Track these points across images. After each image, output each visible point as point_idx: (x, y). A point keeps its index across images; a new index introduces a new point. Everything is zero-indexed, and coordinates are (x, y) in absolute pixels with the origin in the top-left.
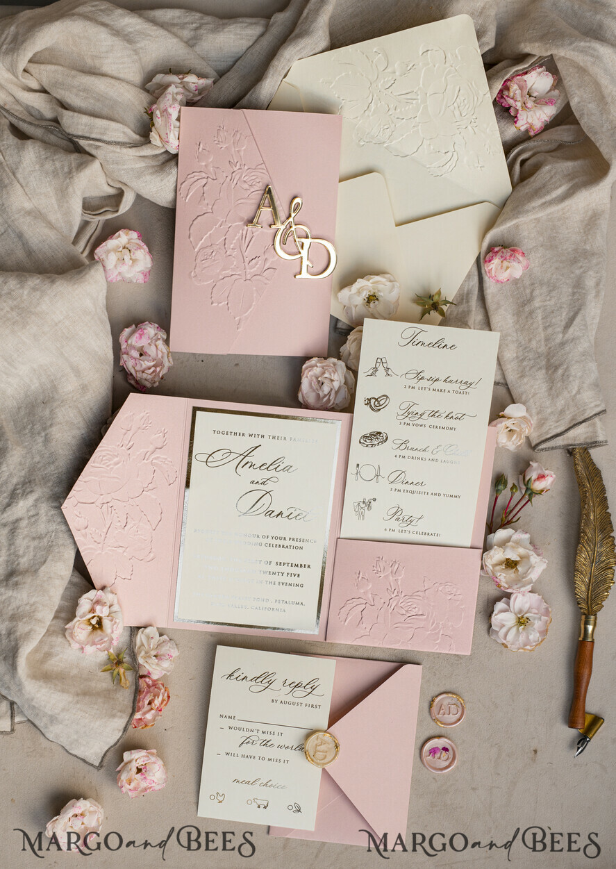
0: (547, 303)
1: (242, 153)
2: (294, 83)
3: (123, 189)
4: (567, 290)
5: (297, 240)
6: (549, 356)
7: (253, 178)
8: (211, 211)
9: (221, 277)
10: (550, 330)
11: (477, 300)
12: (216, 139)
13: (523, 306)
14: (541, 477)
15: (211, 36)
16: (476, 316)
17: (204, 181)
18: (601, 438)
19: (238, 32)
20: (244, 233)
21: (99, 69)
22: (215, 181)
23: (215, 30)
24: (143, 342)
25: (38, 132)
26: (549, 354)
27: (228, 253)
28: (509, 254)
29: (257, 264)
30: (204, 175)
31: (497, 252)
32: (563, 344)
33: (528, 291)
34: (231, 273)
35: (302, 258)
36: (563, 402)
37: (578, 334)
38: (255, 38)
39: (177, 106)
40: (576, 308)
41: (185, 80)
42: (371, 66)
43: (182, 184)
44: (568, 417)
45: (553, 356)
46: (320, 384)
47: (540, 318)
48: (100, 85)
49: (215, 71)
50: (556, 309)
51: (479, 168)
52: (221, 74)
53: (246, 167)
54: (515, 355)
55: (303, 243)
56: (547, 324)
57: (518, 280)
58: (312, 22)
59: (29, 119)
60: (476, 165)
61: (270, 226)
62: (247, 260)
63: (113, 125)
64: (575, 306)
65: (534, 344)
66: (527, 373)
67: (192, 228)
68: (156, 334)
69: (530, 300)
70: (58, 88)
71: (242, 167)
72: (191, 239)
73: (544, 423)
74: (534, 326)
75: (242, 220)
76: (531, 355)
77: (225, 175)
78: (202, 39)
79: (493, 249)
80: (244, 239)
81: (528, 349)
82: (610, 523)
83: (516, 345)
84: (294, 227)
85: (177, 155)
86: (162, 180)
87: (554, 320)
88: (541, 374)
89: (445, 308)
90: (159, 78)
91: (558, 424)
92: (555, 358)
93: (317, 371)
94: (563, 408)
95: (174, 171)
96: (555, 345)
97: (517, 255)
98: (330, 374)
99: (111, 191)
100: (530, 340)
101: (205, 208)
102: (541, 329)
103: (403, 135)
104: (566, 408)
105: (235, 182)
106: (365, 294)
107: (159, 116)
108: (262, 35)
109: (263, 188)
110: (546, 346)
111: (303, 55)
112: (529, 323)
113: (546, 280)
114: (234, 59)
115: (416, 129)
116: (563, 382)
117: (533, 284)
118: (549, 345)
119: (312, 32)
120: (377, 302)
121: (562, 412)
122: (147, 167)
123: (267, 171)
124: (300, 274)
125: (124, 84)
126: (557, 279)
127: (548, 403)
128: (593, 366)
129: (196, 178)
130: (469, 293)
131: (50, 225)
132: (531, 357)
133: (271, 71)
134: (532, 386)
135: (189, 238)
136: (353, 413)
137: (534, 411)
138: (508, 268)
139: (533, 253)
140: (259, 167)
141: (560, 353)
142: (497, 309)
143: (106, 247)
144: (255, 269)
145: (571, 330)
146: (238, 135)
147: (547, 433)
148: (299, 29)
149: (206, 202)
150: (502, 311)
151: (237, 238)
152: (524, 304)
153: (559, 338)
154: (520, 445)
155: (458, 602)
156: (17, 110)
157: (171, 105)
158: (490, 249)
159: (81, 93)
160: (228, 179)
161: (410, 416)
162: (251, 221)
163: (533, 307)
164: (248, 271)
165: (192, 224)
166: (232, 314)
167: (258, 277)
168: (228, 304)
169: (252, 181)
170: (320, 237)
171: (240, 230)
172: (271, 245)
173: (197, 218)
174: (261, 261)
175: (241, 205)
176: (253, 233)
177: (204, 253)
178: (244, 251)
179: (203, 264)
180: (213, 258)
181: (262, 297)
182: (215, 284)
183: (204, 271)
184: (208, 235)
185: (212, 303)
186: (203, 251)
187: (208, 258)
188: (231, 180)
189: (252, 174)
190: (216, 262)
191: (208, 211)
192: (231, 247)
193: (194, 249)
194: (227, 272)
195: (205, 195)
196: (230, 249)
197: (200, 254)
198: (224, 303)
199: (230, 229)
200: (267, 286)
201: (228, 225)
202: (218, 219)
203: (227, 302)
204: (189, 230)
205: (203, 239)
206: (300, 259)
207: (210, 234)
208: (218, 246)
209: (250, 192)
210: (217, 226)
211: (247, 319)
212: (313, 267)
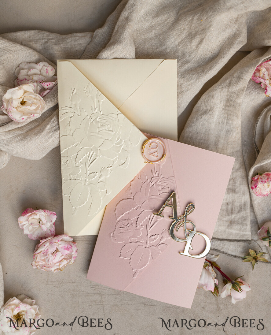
1: (161, 167)
5: (186, 230)
7: (165, 184)
8: (132, 198)
9: (129, 241)
20: (152, 217)
22: (140, 180)
27: (138, 227)
29: (155, 239)
34: (137, 241)
53: (162, 176)
55: (189, 233)
61: (169, 217)
62: (149, 235)
67: (117, 206)
71: (160, 176)
72: (116, 212)
75: (151, 208)
80: (150, 221)
84: (185, 221)
101: (129, 195)
105: (152, 184)
109: (170, 192)
124: (183, 251)
135: (115, 211)
140: (170, 178)
144: (154, 242)
149: (131, 191)
151: (146, 219)
160: (149, 181)
164: (149, 242)
165: (119, 203)
166: (132, 266)
167: (154, 247)
168: (130, 259)
169: (164, 186)
170: (202, 231)
171: (149, 215)
172: (167, 229)
173: (123, 200)
174: (158, 237)
175: (153, 199)
176: (157, 219)
177: (122, 223)
178: (148, 229)
179: (120, 230)
180: (127, 228)
181: (154, 260)
182: (125, 244)
183: (119, 235)
184: (127, 212)
185: (120, 256)
186: (122, 222)
187: (124, 227)
188: (150, 182)
189: (165, 181)
190: (129, 231)
191: (131, 198)
192: (141, 224)
193: (116, 219)
194: (134, 239)
195: (131, 187)
196: (139, 225)
197: (119, 223)
198: (127, 258)
199: (142, 212)
200: (159, 254)
201: (141, 210)
202: (136, 204)
203: (130, 258)
204: (116, 206)
205: (123, 215)
206: (185, 243)
207: (129, 212)
208: (132, 221)
209: (162, 192)
210: (134, 209)
211: (141, 272)
212: (193, 250)
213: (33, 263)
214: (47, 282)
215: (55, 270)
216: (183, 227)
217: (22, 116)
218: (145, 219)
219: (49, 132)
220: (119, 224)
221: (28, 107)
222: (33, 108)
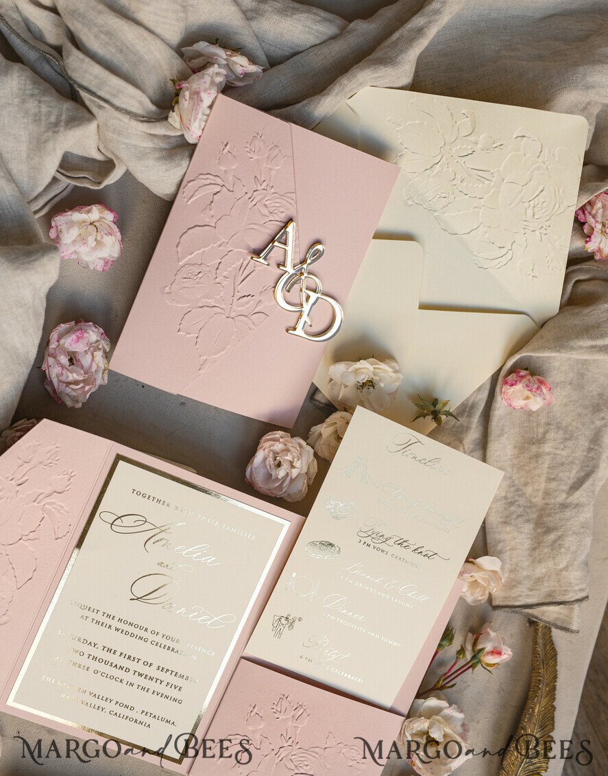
0: (558, 452)
1: (273, 173)
2: (356, 109)
3: (116, 162)
4: (584, 443)
5: (304, 290)
6: (543, 511)
7: (277, 205)
8: (214, 225)
9: (200, 304)
10: (553, 485)
11: (480, 417)
12: (248, 145)
13: (530, 443)
14: (497, 652)
15: (276, 17)
16: (473, 435)
17: (217, 189)
18: (574, 627)
19: (308, 24)
20: (245, 263)
21: (133, 12)
22: (231, 193)
23: (283, 12)
24: (79, 347)
25: (32, 55)
26: (543, 509)
27: (218, 279)
28: (536, 386)
29: (247, 303)
30: (219, 181)
31: (522, 377)
32: (564, 506)
33: (541, 430)
34: (214, 304)
35: (301, 311)
36: (544, 570)
37: (583, 500)
38: (325, 37)
39: (213, 92)
40: (588, 469)
41: (234, 59)
42: (453, 126)
43: (189, 182)
44: (545, 588)
45: (549, 515)
46: (277, 462)
47: (547, 466)
48: (129, 33)
49: (267, 56)
50: (567, 462)
51: (531, 277)
52: (273, 62)
53: (273, 191)
54: (504, 494)
55: (309, 296)
56: (552, 477)
57: (534, 412)
58: (402, 51)
59: (25, 35)
60: (528, 273)
61: (279, 265)
62: (238, 295)
63: (131, 89)
64: (588, 466)
65: (529, 490)
66: (512, 522)
67: (183, 237)
68: (97, 341)
69: (541, 441)
70: (76, 19)
71: (268, 189)
72: (179, 249)
73: (515, 586)
74: (537, 472)
75: (248, 248)
76: (522, 501)
77: (245, 190)
78: (263, 16)
79: (519, 372)
80: (242, 270)
81: (520, 493)
82: (553, 719)
83: (508, 483)
84: (305, 275)
85: (195, 145)
86: (167, 170)
87: (561, 474)
88: (528, 528)
89: (443, 417)
90: (202, 46)
91: (530, 593)
92: (550, 518)
93: (278, 447)
94: (543, 578)
95: (185, 163)
96: (555, 505)
97: (543, 388)
98: (293, 459)
99: (99, 157)
100: (526, 484)
101: (208, 220)
102: (543, 478)
103: (460, 211)
104: (546, 579)
105: (254, 203)
106: (363, 378)
107: (187, 98)
108: (334, 38)
109: (285, 220)
110: (544, 499)
111: (378, 83)
112: (532, 466)
113: (564, 424)
114: (292, 51)
115: (477, 210)
116: (552, 550)
117: (548, 424)
118: (547, 501)
119: (398, 63)
120: (371, 389)
121: (539, 580)
122: (155, 149)
123: (296, 203)
124: (295, 329)
125: (158, 41)
126: (577, 428)
127: (526, 564)
128: (588, 541)
129: (208, 182)
130: (473, 406)
131: (10, 177)
132: (521, 502)
133: (336, 88)
134: (514, 539)
135: (177, 246)
136: (307, 516)
137: (508, 566)
138: (527, 398)
139: (559, 389)
140: (288, 195)
141: (558, 516)
142: (500, 435)
143: (70, 217)
144: (244, 308)
145: (578, 494)
146: (276, 151)
147: (516, 598)
148: (382, 53)
149: (212, 213)
150: (503, 439)
151: (234, 266)
152: (533, 442)
153: (562, 497)
154: (481, 600)
155: (360, 772)
156: (13, 19)
157: (206, 87)
158: (514, 370)
159: (102, 36)
160: (247, 197)
161: (374, 536)
162: (257, 252)
163: (541, 450)
164: (235, 307)
166: (199, 350)
167: (244, 318)
168: (197, 337)
169: (274, 209)
171: (241, 259)
172: (272, 287)
173: (194, 227)
174: (253, 301)
175: (252, 230)
176: (254, 267)
177: (190, 270)
178: (237, 284)
179: (183, 282)
180: (198, 280)
181: (242, 341)
182: (190, 309)
183: (181, 291)
184: (200, 251)
185: (179, 331)
186: (189, 268)
187: (192, 277)
188: (249, 198)
189: (278, 200)
190: (200, 285)
191: (210, 224)
192: (225, 273)
193: (179, 262)
194: (209, 301)
195: (212, 204)
196: (221, 276)
197: (183, 270)
198: (193, 335)
199: (229, 253)
200: (252, 331)
201: (228, 248)
202: (219, 238)
203: (196, 335)
204: (180, 238)
205: (193, 255)
206: (298, 313)
207: (204, 251)
208: (208, 268)
209: (268, 220)
210: (215, 245)
211: (215, 361)
212: (311, 326)
220: (183, 272)
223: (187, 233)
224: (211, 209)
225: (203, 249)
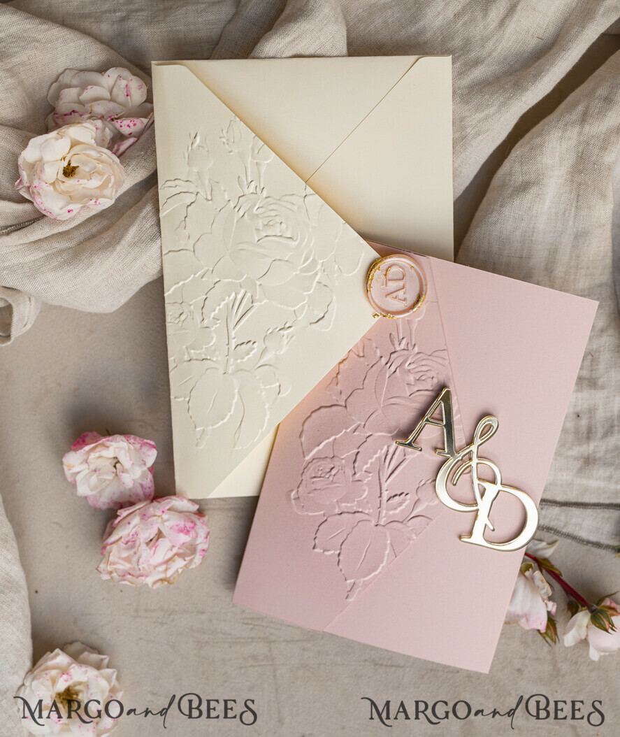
1: (413, 326)
5: (476, 482)
7: (424, 368)
8: (343, 404)
9: (337, 511)
20: (391, 450)
22: (362, 359)
27: (357, 475)
29: (400, 504)
34: (355, 509)
35: (477, 511)
53: (416, 350)
55: (485, 489)
61: (436, 450)
62: (385, 495)
67: (306, 424)
71: (410, 348)
72: (303, 439)
77: (378, 354)
80: (388, 461)
84: (475, 461)
101: (335, 398)
105: (393, 369)
109: (437, 389)
123: (449, 362)
124: (470, 534)
135: (300, 436)
140: (437, 354)
144: (397, 511)
149: (339, 387)
151: (377, 455)
160: (384, 361)
164: (384, 512)
165: (310, 416)
166: (343, 572)
167: (399, 525)
168: (339, 555)
169: (421, 374)
170: (515, 485)
171: (384, 445)
172: (430, 481)
173: (319, 409)
174: (409, 501)
175: (394, 406)
176: (405, 455)
177: (319, 466)
178: (383, 479)
179: (313, 483)
180: (331, 478)
181: (398, 557)
182: (325, 518)
183: (312, 495)
184: (331, 440)
185: (314, 548)
186: (318, 464)
187: (323, 475)
188: (386, 364)
189: (424, 363)
190: (335, 485)
191: (340, 403)
192: (364, 468)
193: (304, 457)
194: (349, 505)
195: (339, 376)
196: (362, 471)
197: (312, 467)
198: (333, 552)
199: (368, 439)
200: (411, 542)
201: (366, 432)
202: (353, 420)
203: (338, 552)
204: (303, 425)
205: (321, 446)
206: (474, 513)
207: (335, 439)
208: (343, 461)
209: (416, 389)
210: (348, 430)
211: (366, 586)
212: (493, 530)
213: (102, 566)
214: (137, 611)
215: (155, 583)
216: (469, 475)
217: (68, 204)
218: (375, 456)
219: (135, 244)
220: (311, 469)
221: (81, 181)
222: (95, 183)
223: (311, 418)
224: (337, 384)
225: (333, 438)
